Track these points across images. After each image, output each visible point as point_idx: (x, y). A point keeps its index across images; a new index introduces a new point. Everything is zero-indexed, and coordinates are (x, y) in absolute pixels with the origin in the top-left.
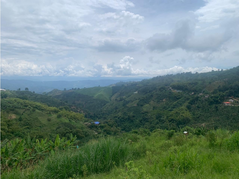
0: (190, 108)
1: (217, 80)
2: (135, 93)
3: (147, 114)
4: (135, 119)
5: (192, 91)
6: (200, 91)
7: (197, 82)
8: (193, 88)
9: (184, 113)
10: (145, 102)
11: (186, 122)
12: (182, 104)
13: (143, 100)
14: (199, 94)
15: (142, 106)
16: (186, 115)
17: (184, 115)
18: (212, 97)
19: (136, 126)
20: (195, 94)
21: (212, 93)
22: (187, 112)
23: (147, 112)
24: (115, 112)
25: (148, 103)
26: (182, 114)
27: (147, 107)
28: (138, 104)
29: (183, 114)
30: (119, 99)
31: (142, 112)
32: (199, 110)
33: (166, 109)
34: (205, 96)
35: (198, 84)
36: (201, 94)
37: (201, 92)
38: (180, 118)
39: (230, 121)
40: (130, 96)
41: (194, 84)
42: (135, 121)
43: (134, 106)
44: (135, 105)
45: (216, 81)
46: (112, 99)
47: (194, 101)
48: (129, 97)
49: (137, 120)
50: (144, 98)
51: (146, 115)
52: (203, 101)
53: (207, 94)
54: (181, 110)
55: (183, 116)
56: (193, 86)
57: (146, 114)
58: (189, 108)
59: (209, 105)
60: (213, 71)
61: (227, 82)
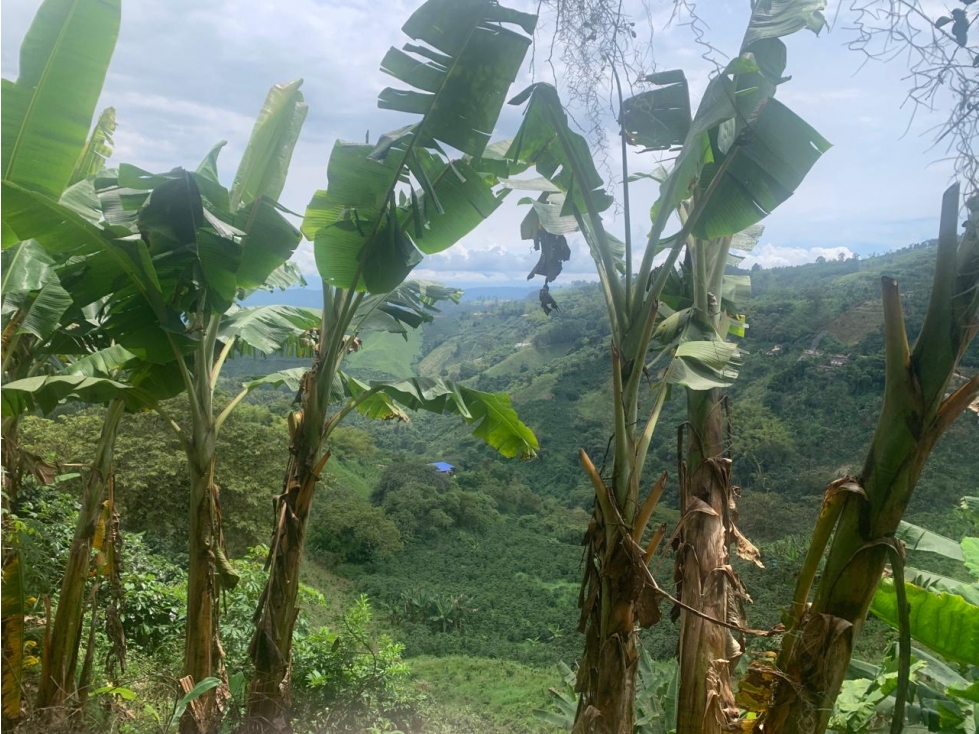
0: (780, 408)
1: (870, 299)
2: (519, 345)
3: (598, 430)
4: (551, 452)
5: (770, 341)
6: (806, 340)
7: (790, 305)
8: (778, 329)
9: (761, 428)
10: (585, 383)
11: (773, 462)
12: (738, 392)
13: (573, 373)
14: (802, 350)
15: (573, 397)
16: (772, 434)
17: (762, 436)
18: (862, 365)
19: (559, 480)
20: (786, 351)
21: (856, 346)
22: (773, 421)
23: (600, 425)
24: (459, 425)
25: (599, 388)
26: (752, 432)
27: (592, 402)
28: (556, 392)
29: (759, 433)
30: (458, 372)
31: (577, 422)
32: (813, 414)
33: (672, 411)
34: (829, 361)
35: (792, 311)
36: (811, 352)
37: (810, 344)
38: (745, 445)
39: (944, 458)
40: (503, 358)
41: (778, 311)
42: (552, 459)
43: (544, 401)
44: (545, 395)
45: (869, 303)
46: (421, 370)
47: (790, 380)
48: (495, 361)
49: (560, 457)
50: (578, 365)
51: (595, 435)
52: (825, 379)
53: (835, 351)
54: (746, 415)
55: (759, 439)
56: (776, 321)
57: (597, 433)
58: (773, 406)
59: (853, 394)
60: (821, 260)
61: (915, 305)
